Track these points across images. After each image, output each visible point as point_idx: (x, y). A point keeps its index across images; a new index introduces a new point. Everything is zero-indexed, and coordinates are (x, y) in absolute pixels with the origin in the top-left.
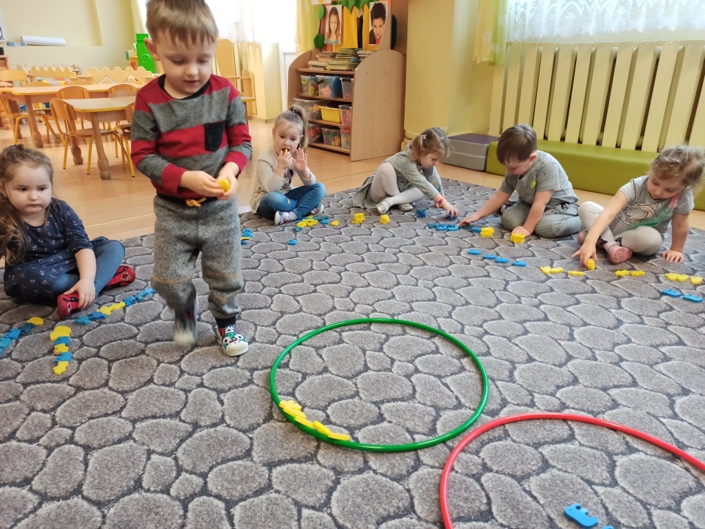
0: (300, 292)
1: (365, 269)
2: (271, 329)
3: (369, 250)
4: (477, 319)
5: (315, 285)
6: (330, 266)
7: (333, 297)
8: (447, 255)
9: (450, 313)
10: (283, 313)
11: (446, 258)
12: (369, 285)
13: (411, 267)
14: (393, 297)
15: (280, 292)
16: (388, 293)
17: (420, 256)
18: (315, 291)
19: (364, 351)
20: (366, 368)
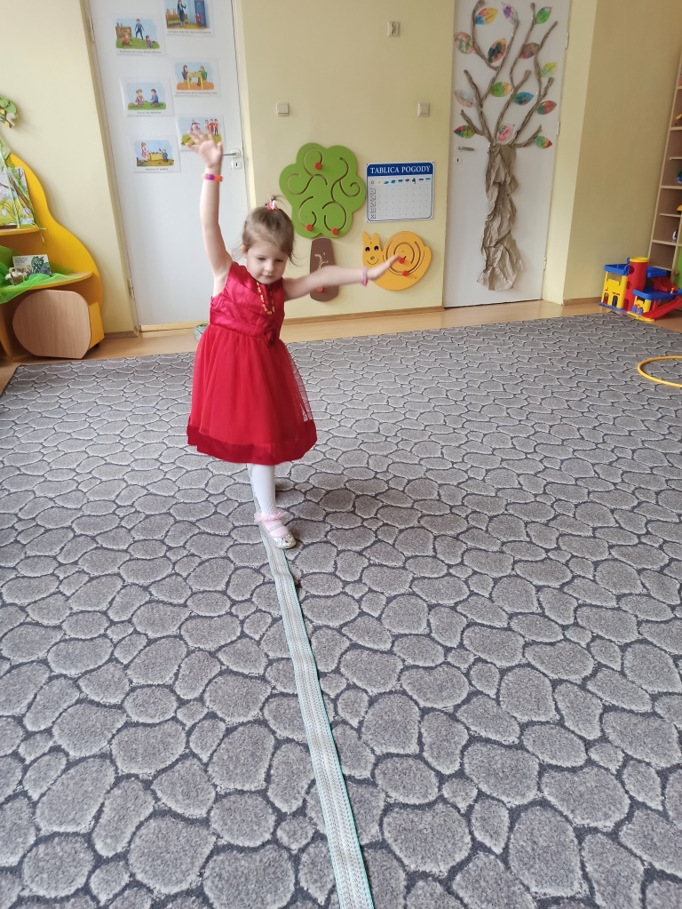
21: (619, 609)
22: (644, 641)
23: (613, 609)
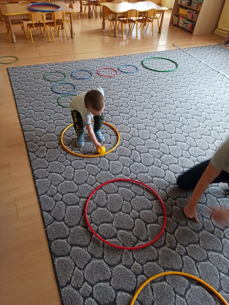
0: (172, 76)
1: (190, 74)
2: (166, 83)
3: (192, 69)
4: (214, 90)
5: (177, 75)
6: (181, 71)
7: (180, 79)
8: (214, 74)
9: (208, 87)
10: (168, 81)
11: (213, 75)
12: (190, 78)
13: (203, 75)
14: (196, 81)
15: (168, 76)
16: (195, 80)
17: (206, 73)
18: (176, 77)
19: (186, 91)
20: (185, 94)
21: (214, 111)
22: (208, 105)
23: (215, 111)
